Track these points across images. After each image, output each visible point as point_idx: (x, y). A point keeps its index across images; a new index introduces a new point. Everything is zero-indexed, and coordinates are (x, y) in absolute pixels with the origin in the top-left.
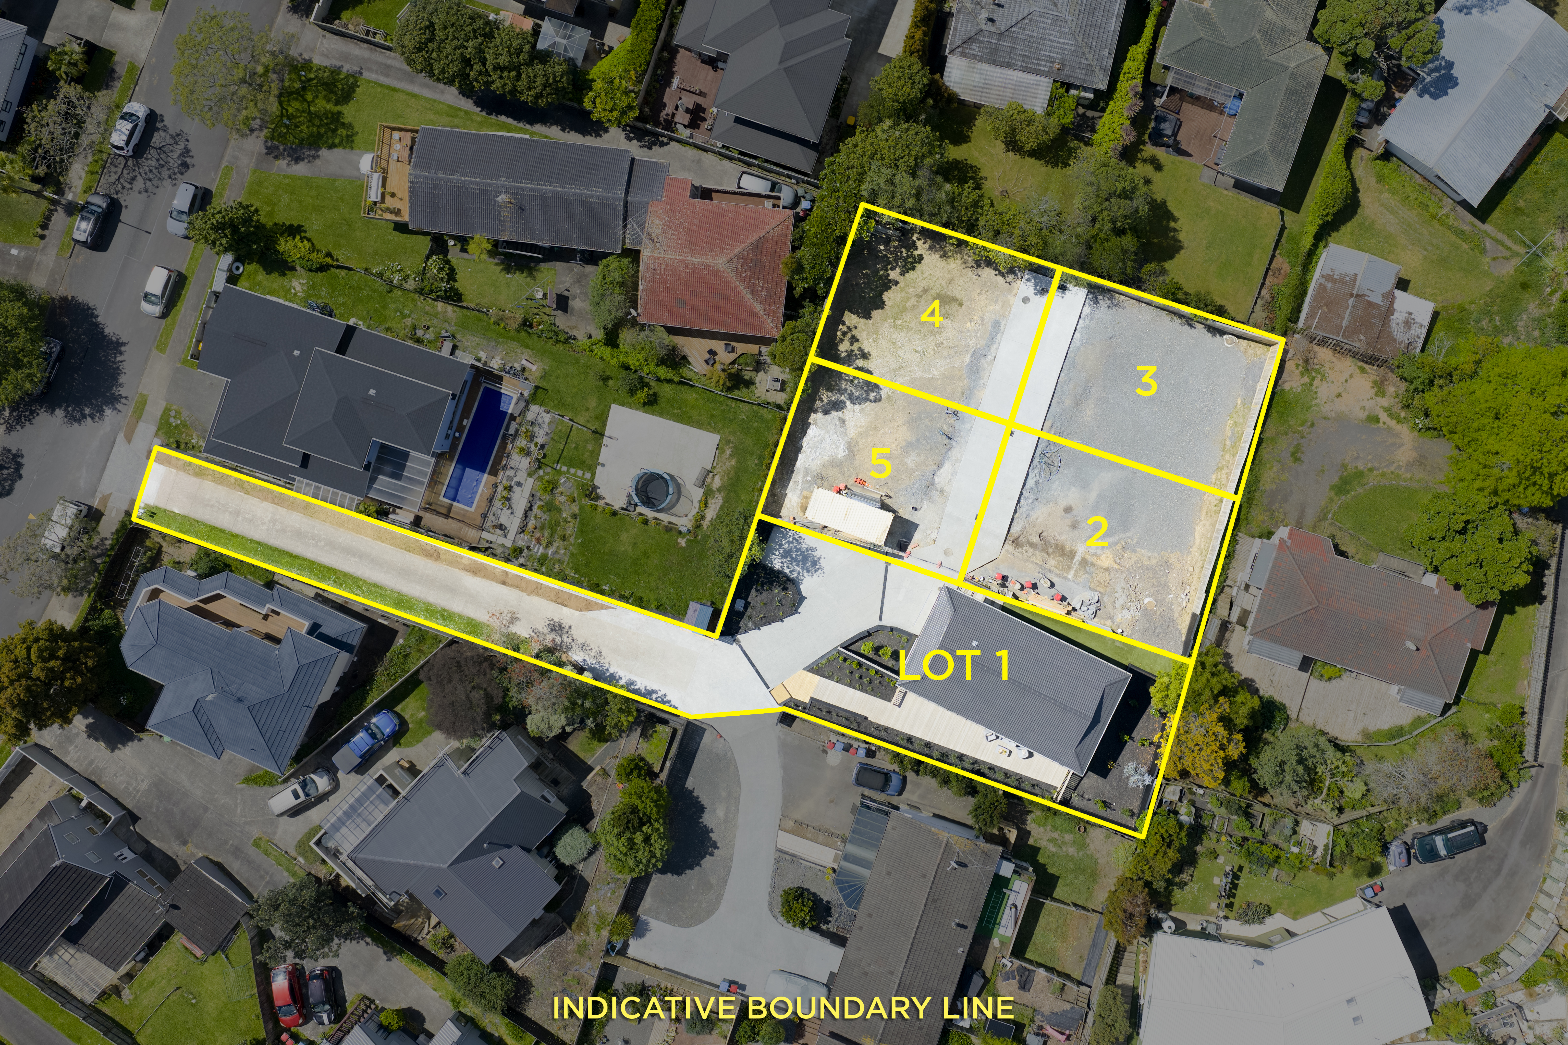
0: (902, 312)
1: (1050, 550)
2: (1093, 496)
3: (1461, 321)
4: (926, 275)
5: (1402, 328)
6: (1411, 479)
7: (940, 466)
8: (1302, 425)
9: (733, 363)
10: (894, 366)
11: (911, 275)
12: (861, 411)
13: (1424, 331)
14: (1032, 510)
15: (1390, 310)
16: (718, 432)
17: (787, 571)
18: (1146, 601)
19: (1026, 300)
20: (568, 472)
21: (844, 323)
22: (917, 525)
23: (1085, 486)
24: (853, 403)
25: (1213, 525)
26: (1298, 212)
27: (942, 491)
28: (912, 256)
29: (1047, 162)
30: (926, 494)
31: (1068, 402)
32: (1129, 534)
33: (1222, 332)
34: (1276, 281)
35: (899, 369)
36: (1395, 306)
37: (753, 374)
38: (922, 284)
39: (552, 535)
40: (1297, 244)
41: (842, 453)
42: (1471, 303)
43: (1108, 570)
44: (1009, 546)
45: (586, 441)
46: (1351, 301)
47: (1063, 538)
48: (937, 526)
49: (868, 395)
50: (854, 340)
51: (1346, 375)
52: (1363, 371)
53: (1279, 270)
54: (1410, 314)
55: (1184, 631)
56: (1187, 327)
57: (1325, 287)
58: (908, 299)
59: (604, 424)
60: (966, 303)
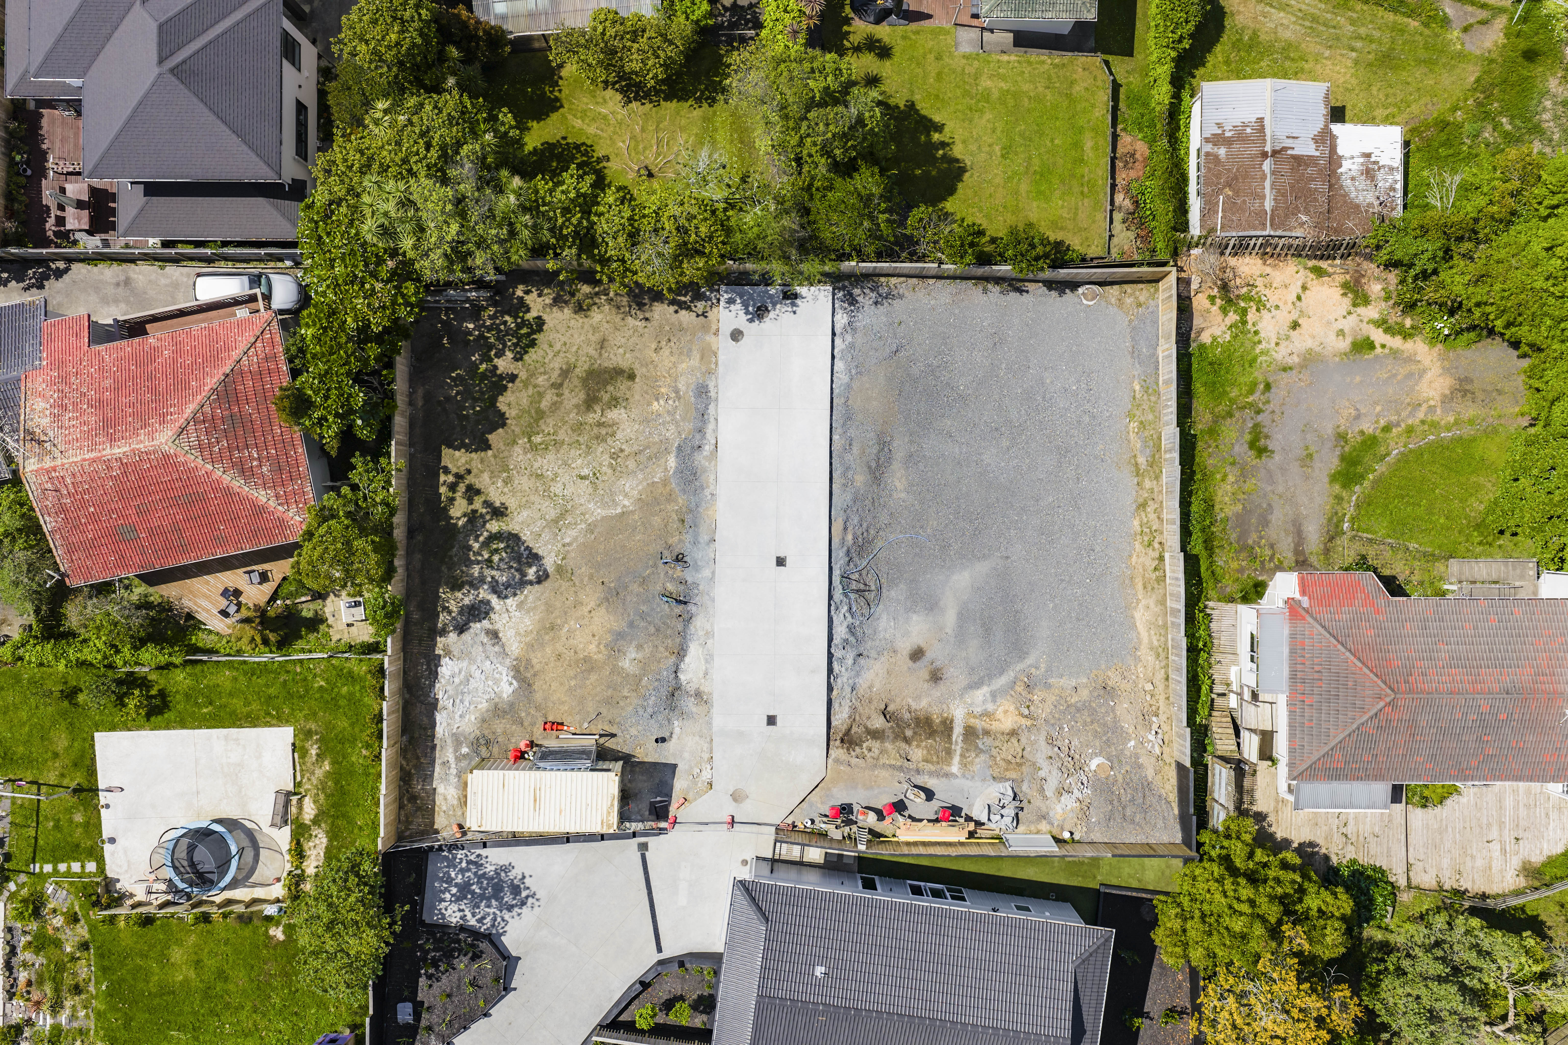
0: (537, 421)
1: (909, 733)
2: (950, 618)
3: (1447, 143)
4: (558, 346)
5: (1362, 183)
6: (1457, 423)
7: (681, 653)
8: (1251, 392)
9: (273, 598)
10: (552, 514)
11: (532, 356)
12: (520, 606)
13: (1399, 176)
14: (858, 674)
15: (1334, 160)
16: (287, 722)
17: (473, 922)
18: (1094, 764)
19: (736, 335)
20: (55, 869)
21: (447, 471)
22: (674, 766)
23: (932, 605)
24: (501, 596)
25: (1162, 602)
26: (1131, 55)
27: (698, 694)
28: (524, 323)
29: (699, 100)
30: (673, 709)
31: (860, 479)
32: (1030, 660)
33: (1074, 285)
34: (1133, 174)
35: (562, 516)
36: (1340, 151)
37: (317, 605)
38: (557, 364)
39: (57, 990)
40: (1146, 105)
41: (507, 688)
42: (1455, 109)
43: (1013, 733)
44: (838, 752)
45: (69, 811)
46: (1267, 165)
47: (924, 703)
48: (706, 756)
49: (524, 574)
50: (472, 492)
51: (1296, 289)
52: (1319, 272)
53: (1133, 155)
54: (1368, 155)
55: (1173, 797)
56: (1014, 295)
57: (1216, 157)
58: (541, 395)
59: (92, 772)
60: (640, 371)
